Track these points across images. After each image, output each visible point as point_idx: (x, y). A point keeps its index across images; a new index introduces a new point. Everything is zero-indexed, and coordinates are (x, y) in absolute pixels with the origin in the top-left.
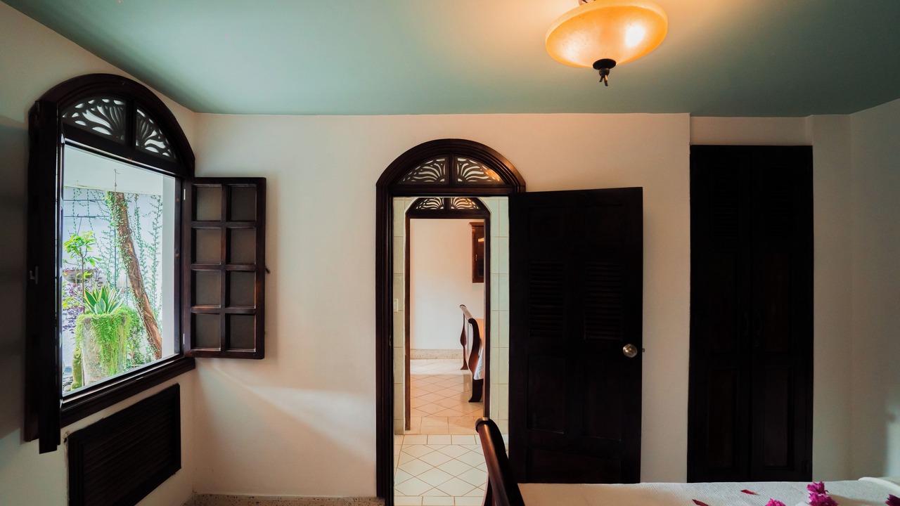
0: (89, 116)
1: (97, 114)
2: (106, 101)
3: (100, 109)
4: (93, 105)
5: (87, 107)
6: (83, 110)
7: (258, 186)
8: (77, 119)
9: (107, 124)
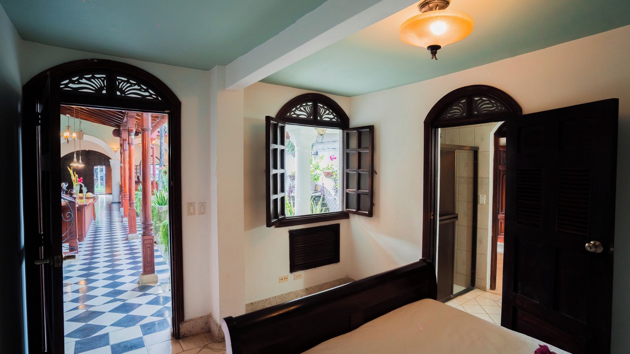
0: (298, 112)
1: (301, 111)
2: (305, 104)
3: (302, 108)
4: (299, 108)
5: (297, 109)
6: (295, 111)
7: (371, 128)
8: (293, 114)
9: (306, 114)
